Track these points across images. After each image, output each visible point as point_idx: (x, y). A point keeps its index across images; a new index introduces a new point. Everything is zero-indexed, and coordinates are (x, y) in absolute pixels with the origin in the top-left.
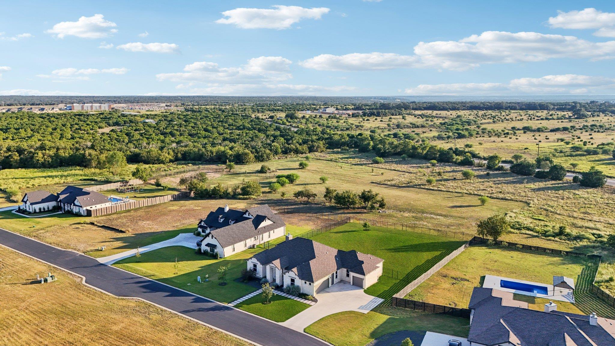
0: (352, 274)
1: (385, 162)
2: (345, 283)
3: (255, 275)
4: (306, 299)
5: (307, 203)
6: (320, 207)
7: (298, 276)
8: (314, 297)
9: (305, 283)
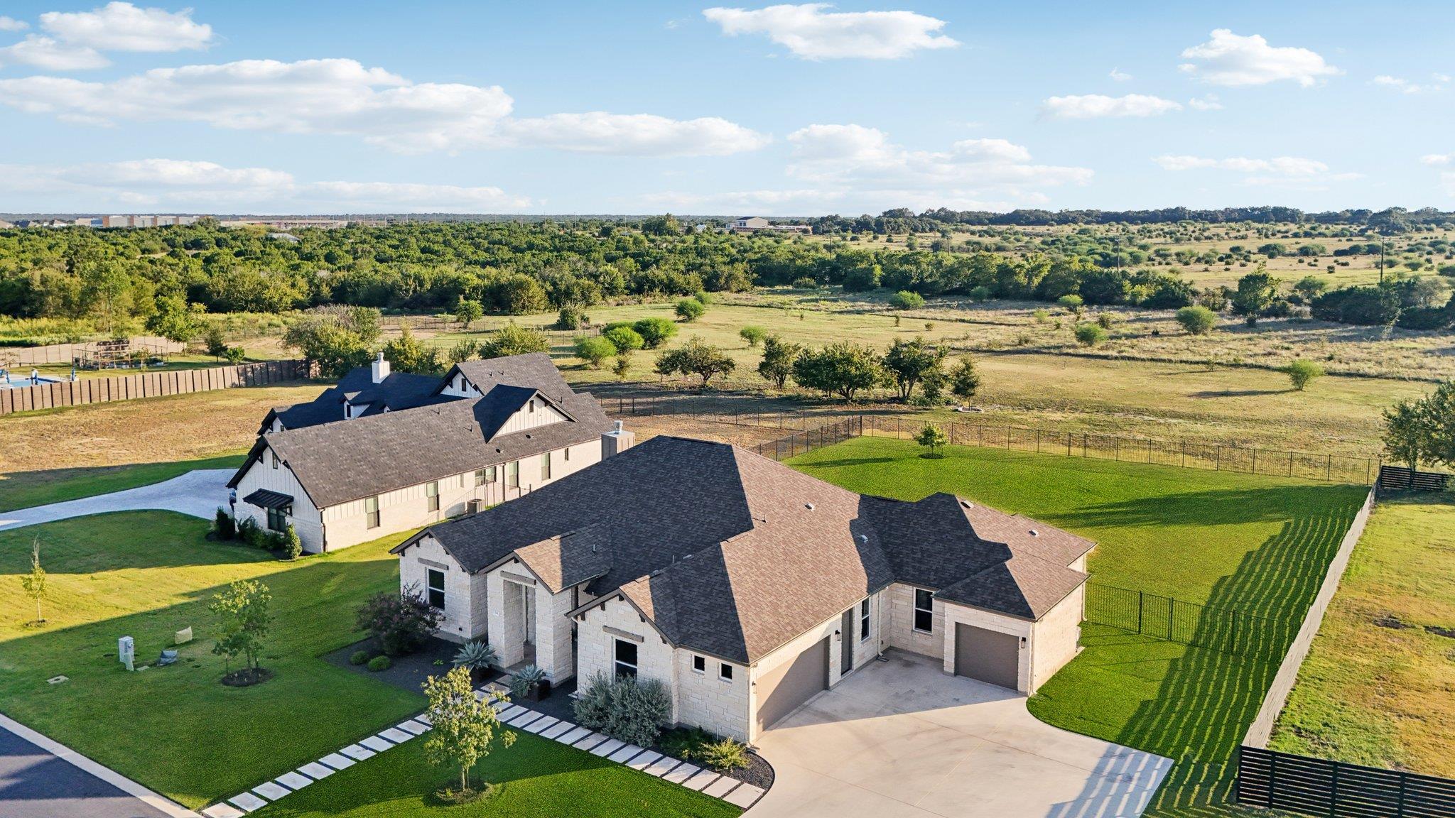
0: (949, 614)
1: (928, 307)
2: (908, 664)
3: (432, 624)
4: (703, 764)
5: (702, 389)
6: (747, 400)
7: (657, 625)
8: (750, 752)
9: (699, 664)
